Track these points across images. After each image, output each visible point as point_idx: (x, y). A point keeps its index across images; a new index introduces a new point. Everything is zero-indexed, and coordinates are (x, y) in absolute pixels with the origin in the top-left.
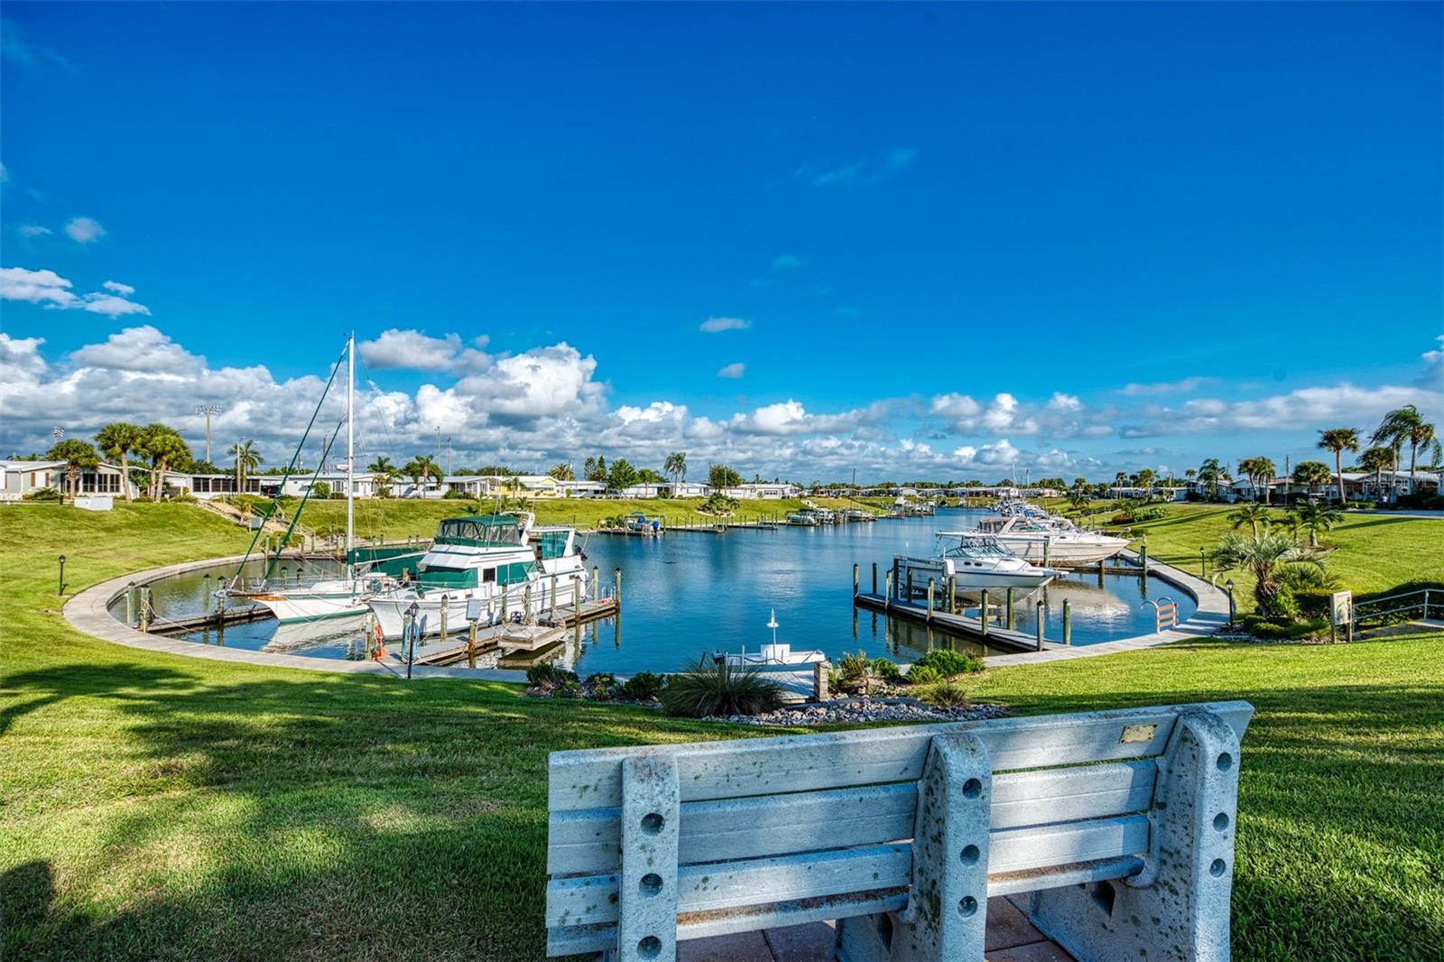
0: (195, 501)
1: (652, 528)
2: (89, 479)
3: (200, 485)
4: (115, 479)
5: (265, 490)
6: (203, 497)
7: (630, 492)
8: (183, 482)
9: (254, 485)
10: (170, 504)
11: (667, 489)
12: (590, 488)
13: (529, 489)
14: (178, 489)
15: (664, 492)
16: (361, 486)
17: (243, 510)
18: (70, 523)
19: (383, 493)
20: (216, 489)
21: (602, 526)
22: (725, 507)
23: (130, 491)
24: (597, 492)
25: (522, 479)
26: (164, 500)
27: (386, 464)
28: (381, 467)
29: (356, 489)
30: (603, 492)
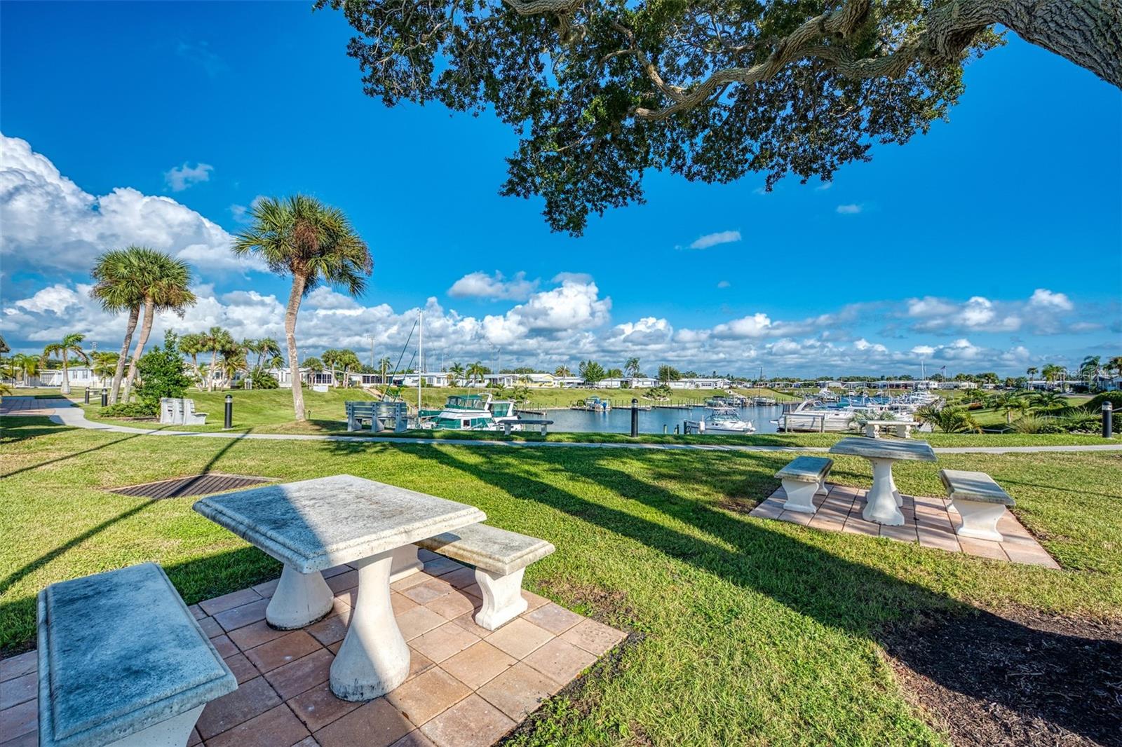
0: (362, 388)
1: (602, 407)
2: (319, 376)
3: (366, 380)
4: (330, 377)
5: (395, 382)
6: (368, 385)
7: (602, 384)
8: (357, 378)
9: (390, 380)
10: (352, 389)
11: (627, 382)
12: (575, 381)
13: (536, 382)
14: (355, 382)
15: (625, 384)
16: (442, 381)
17: (382, 392)
18: (312, 398)
19: (453, 384)
20: (373, 382)
21: (574, 405)
22: (662, 394)
23: (336, 383)
24: (579, 384)
25: (532, 376)
26: (349, 388)
27: (460, 367)
28: (457, 369)
29: (439, 382)
30: (583, 384)
